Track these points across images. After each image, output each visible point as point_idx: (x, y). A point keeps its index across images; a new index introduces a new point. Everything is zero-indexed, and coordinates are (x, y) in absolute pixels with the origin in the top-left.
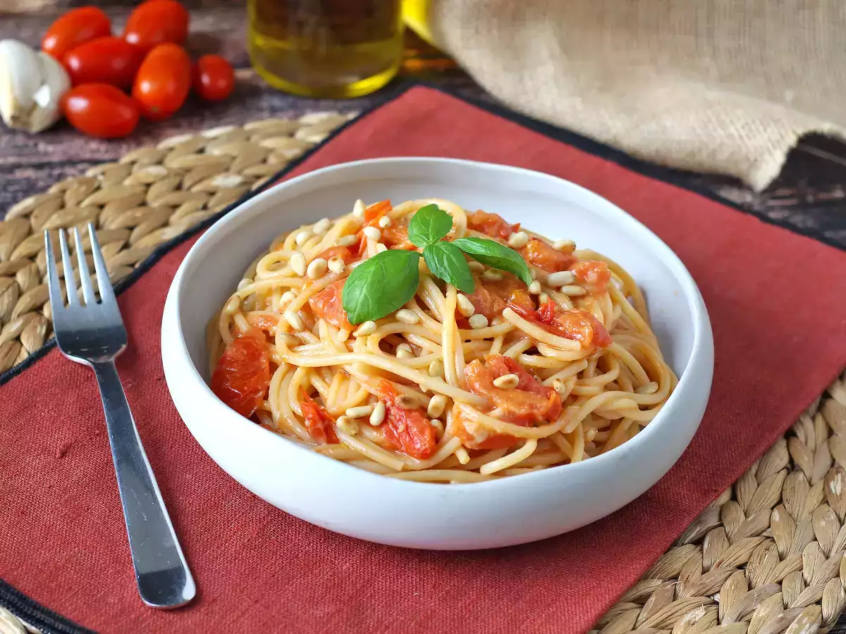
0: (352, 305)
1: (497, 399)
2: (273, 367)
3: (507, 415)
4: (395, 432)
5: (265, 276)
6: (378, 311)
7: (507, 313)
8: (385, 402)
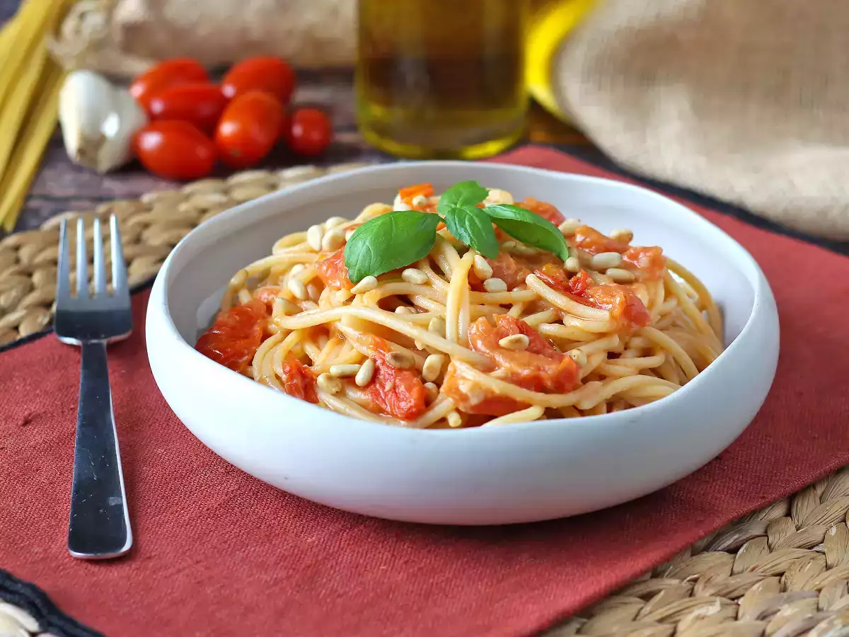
0: (353, 260)
1: (499, 358)
2: (266, 335)
3: (510, 375)
4: (381, 391)
5: (281, 252)
6: (380, 266)
7: (531, 279)
8: (375, 361)
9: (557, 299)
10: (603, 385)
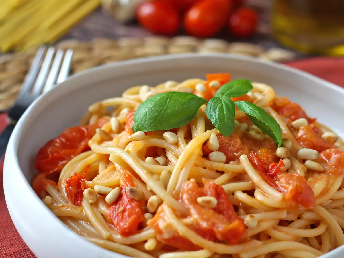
0: (137, 117)
1: (193, 211)
6: (150, 126)
7: (243, 158)
8: (121, 189)
9: (254, 176)
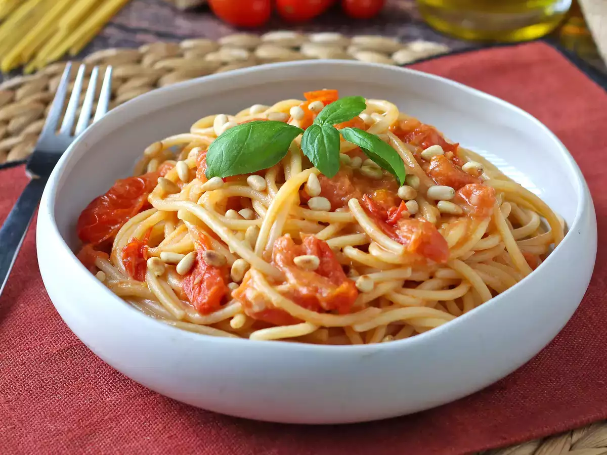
0: (211, 159)
4: (191, 283)
6: (228, 169)
7: (353, 203)
8: (196, 255)
9: (368, 226)
10: (381, 313)
